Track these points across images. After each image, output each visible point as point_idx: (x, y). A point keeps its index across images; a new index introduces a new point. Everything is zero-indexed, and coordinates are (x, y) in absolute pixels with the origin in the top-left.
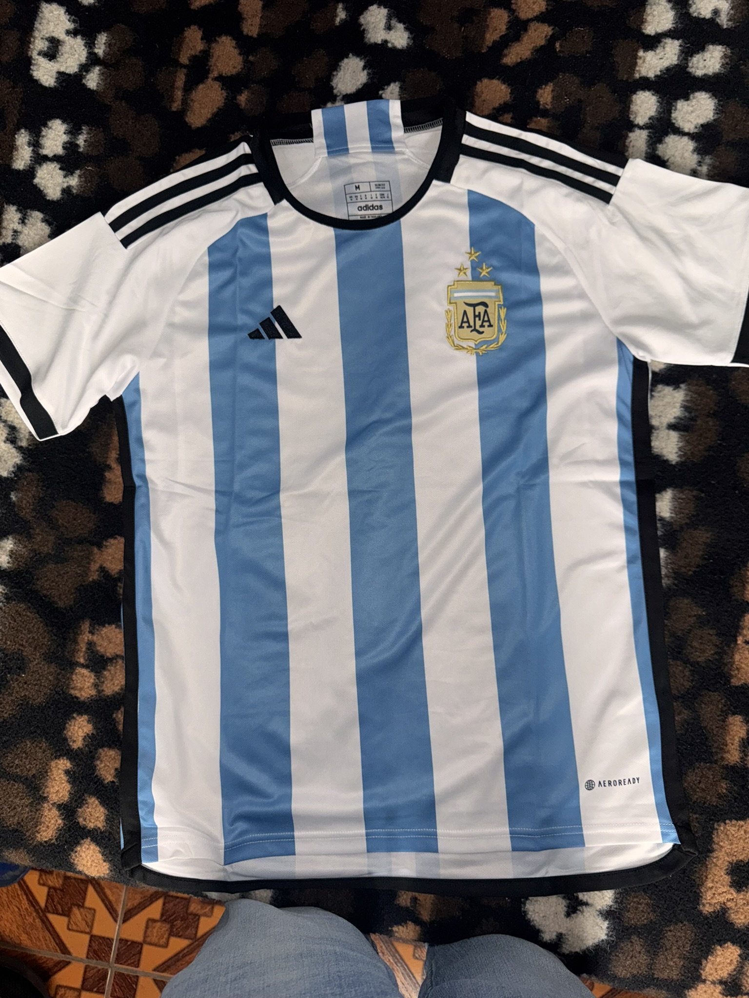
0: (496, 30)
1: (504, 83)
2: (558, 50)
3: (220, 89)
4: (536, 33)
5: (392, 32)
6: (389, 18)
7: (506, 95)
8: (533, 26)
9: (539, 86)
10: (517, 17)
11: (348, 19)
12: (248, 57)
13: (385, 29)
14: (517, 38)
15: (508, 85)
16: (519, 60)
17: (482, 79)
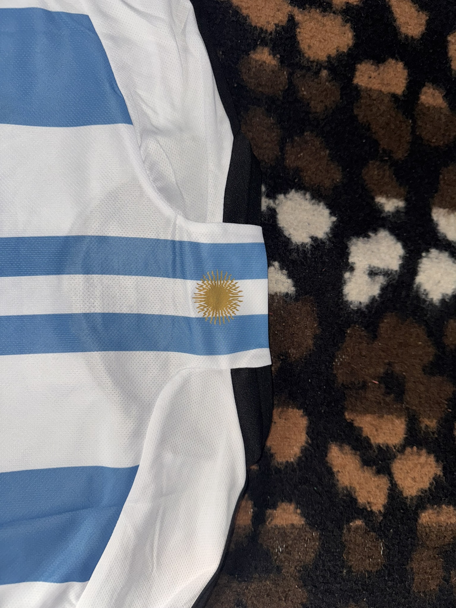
0: (377, 430)
1: (302, 452)
2: (351, 524)
3: (277, 22)
4: (374, 489)
5: (366, 278)
6: (387, 273)
7: (285, 457)
8: (383, 482)
9: (299, 504)
10: (395, 457)
11: (384, 215)
12: (325, 68)
13: (370, 267)
14: (366, 462)
15: (300, 458)
16: (335, 470)
17: (306, 417)
